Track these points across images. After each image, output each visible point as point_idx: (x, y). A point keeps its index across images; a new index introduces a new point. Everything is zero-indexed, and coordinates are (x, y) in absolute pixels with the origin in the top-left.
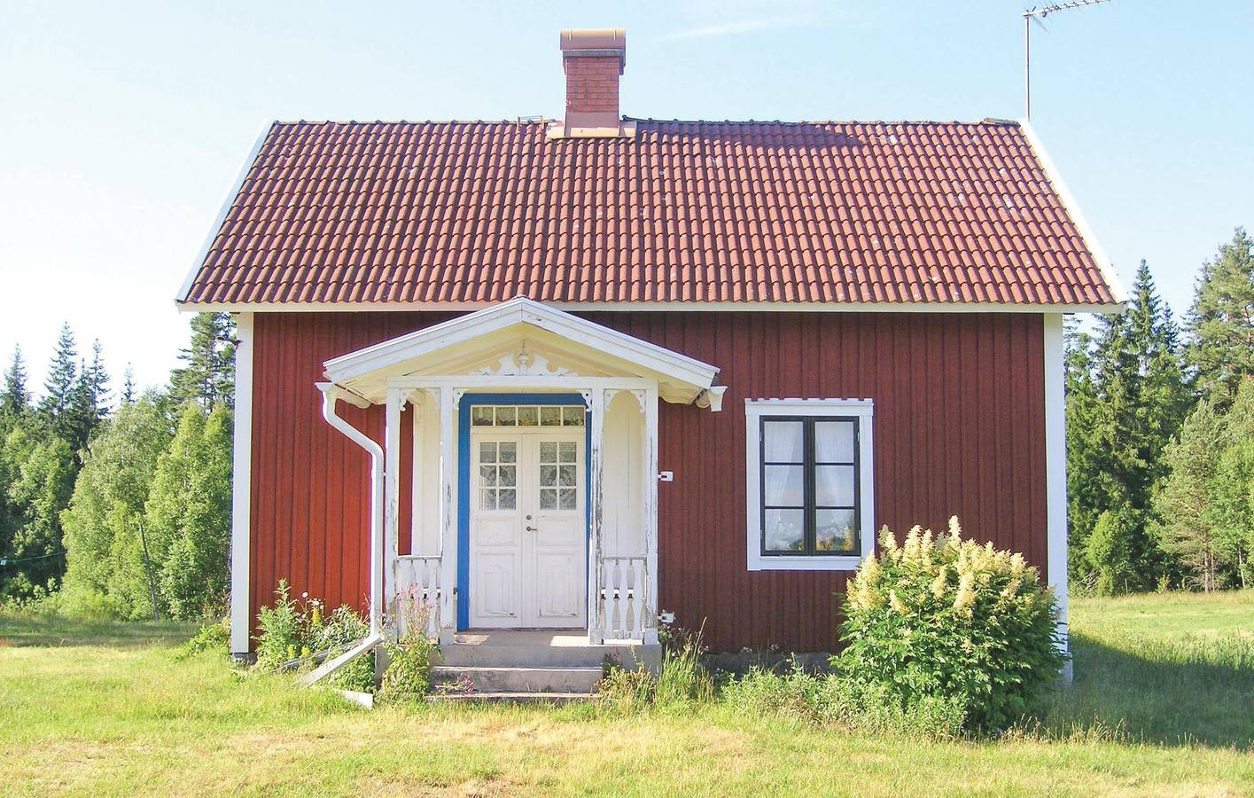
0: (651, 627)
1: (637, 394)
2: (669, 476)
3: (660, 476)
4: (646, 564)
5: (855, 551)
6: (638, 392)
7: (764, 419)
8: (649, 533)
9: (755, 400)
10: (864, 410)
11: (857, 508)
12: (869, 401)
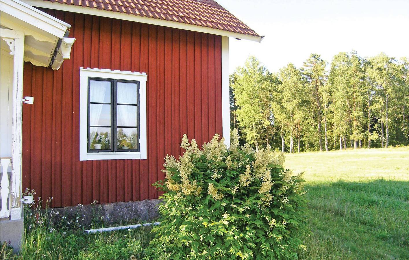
0: (15, 207)
1: (8, 41)
2: (31, 100)
3: (24, 100)
4: (12, 162)
5: (137, 149)
6: (8, 39)
7: (90, 79)
8: (14, 140)
9: (85, 68)
10: (142, 78)
11: (138, 127)
12: (144, 74)
